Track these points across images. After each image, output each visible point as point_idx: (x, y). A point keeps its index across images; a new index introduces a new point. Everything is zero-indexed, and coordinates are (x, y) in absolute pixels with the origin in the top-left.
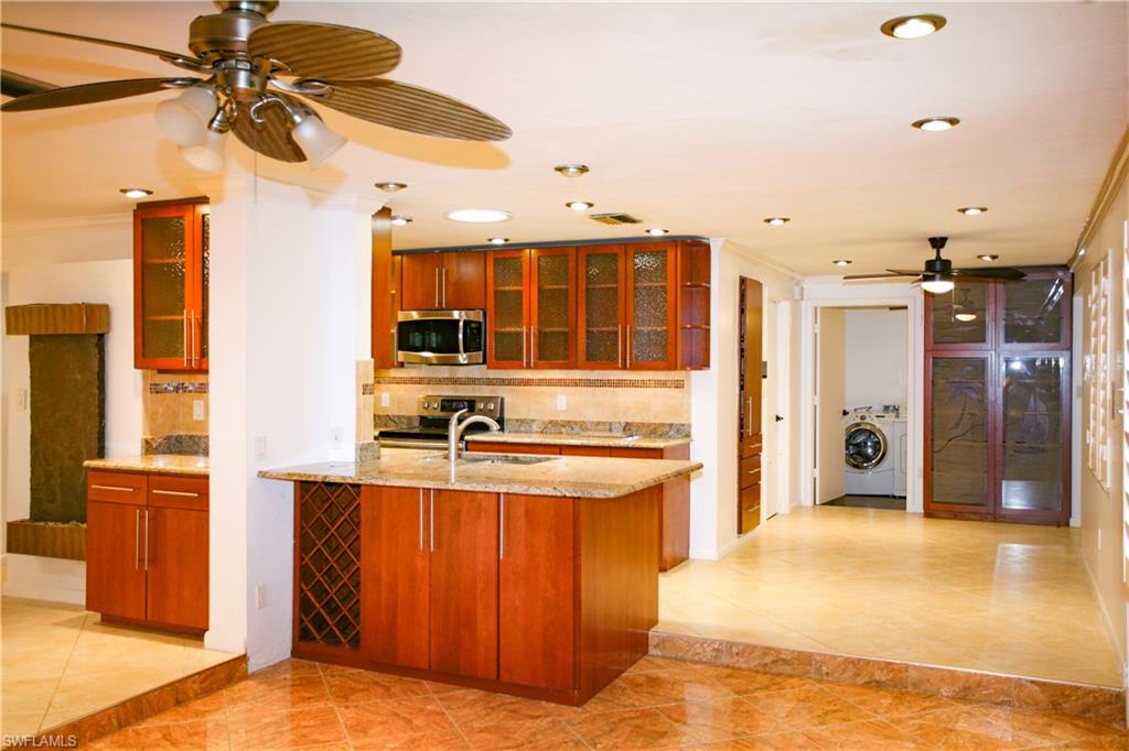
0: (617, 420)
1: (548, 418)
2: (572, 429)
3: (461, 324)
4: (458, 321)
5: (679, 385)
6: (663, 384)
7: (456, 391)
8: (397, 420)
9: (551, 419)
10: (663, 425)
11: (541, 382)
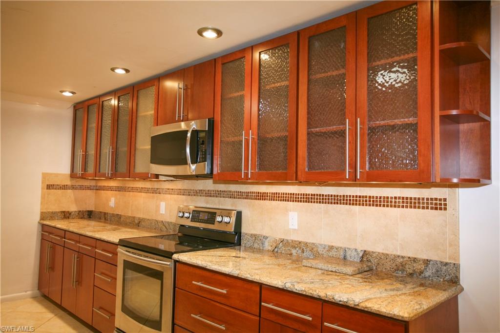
0: (352, 247)
1: (280, 236)
2: (303, 252)
3: (189, 135)
4: (186, 132)
5: (439, 205)
6: (414, 203)
7: (207, 203)
8: (167, 225)
9: (282, 237)
10: (415, 260)
11: (275, 197)
